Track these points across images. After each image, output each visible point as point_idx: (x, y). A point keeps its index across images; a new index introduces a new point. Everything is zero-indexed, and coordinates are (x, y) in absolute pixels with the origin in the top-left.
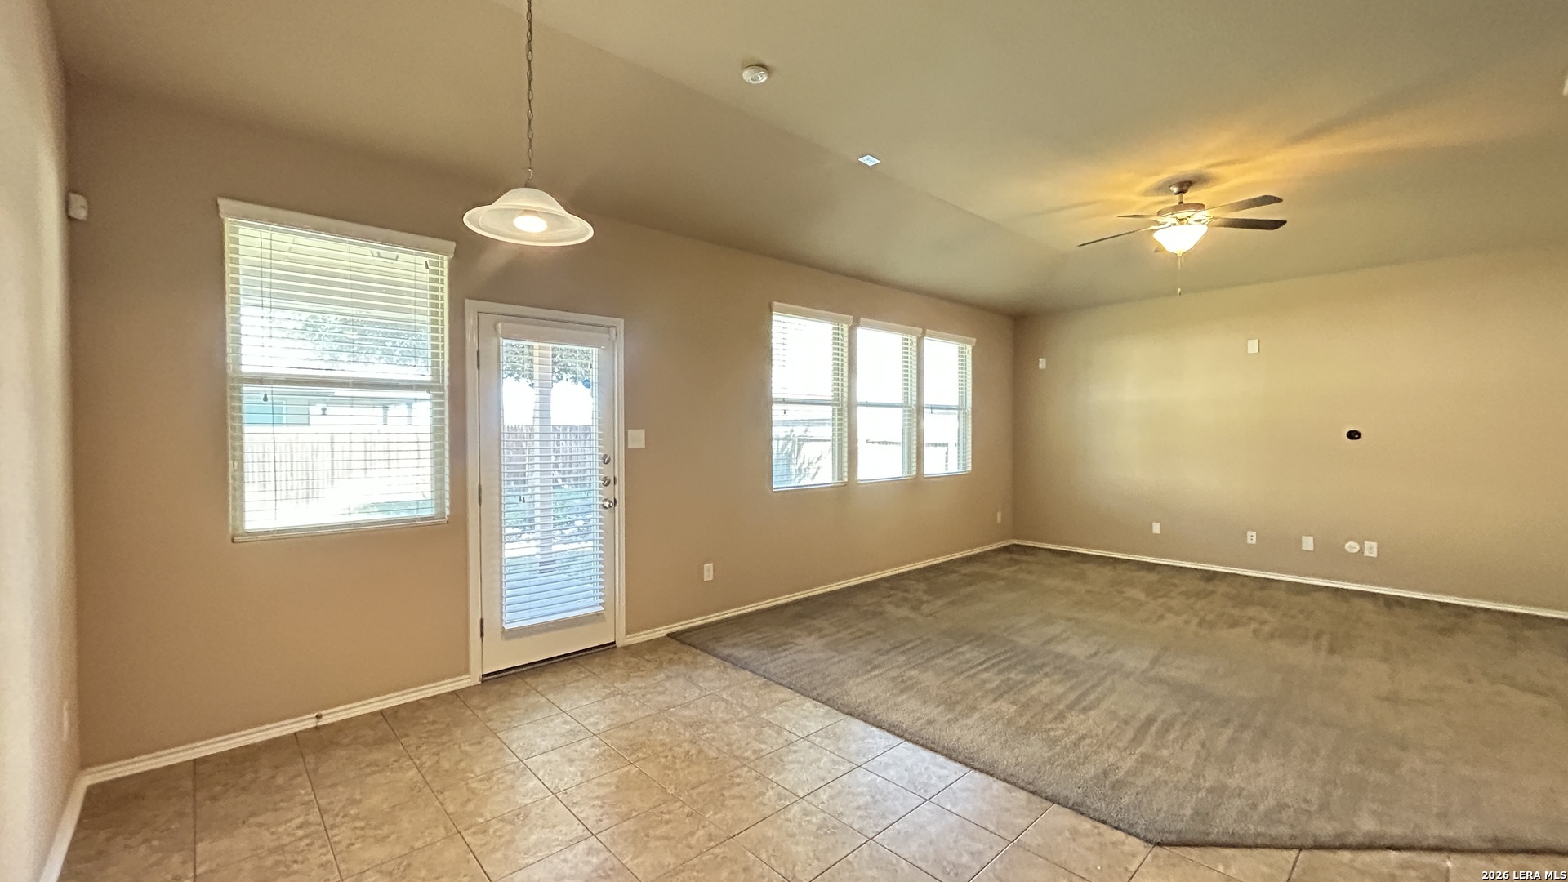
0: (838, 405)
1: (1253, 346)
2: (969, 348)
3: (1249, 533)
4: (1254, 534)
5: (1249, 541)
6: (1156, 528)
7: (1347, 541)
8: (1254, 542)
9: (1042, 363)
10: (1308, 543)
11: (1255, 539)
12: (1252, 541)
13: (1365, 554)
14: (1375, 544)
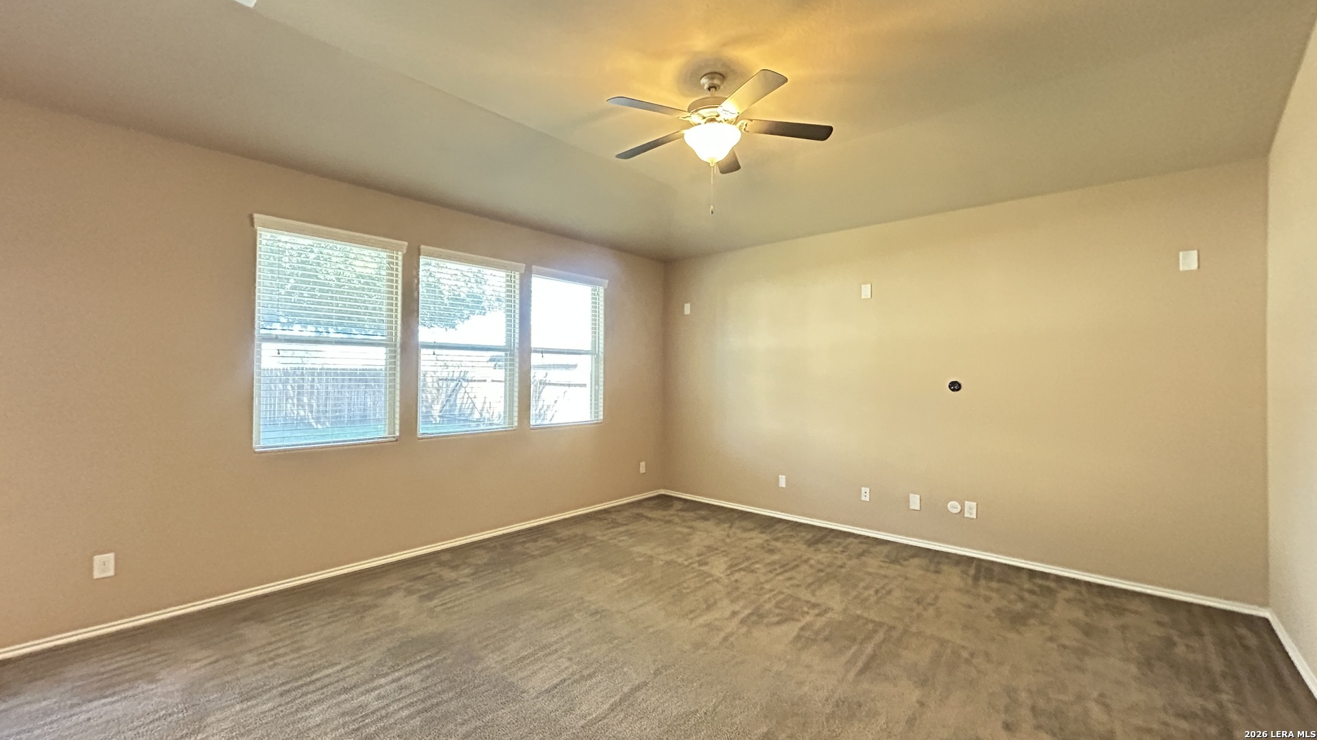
1: (866, 291)
2: (601, 290)
3: (863, 489)
4: (868, 490)
5: (863, 498)
6: (782, 482)
7: (948, 502)
8: (867, 499)
9: (687, 309)
10: (915, 502)
11: (868, 496)
12: (866, 498)
13: (966, 515)
14: (974, 504)
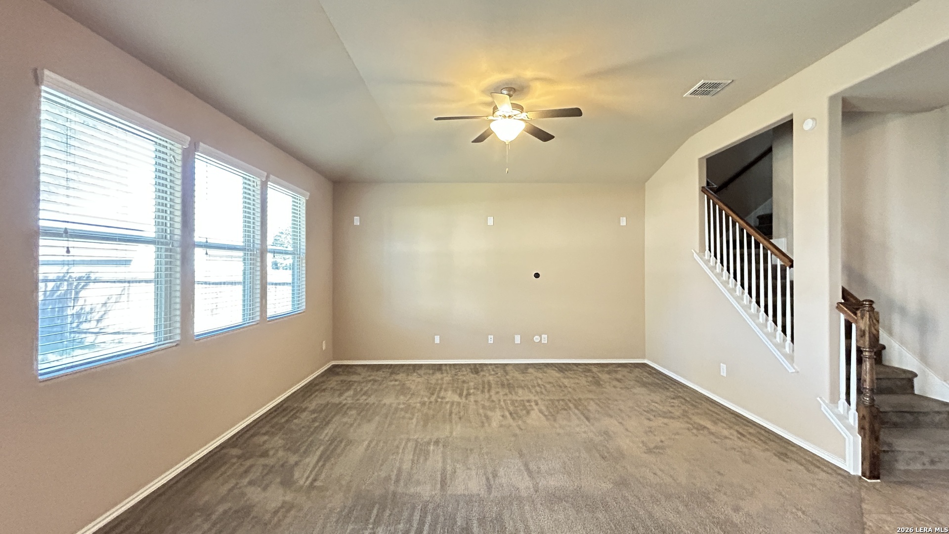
0: (167, 244)
1: (491, 220)
2: (303, 201)
3: (490, 337)
4: (492, 337)
5: (490, 342)
6: (437, 340)
7: (534, 337)
9: (357, 221)
10: (518, 339)
11: (492, 340)
12: (491, 341)
13: (542, 342)
14: (546, 336)
